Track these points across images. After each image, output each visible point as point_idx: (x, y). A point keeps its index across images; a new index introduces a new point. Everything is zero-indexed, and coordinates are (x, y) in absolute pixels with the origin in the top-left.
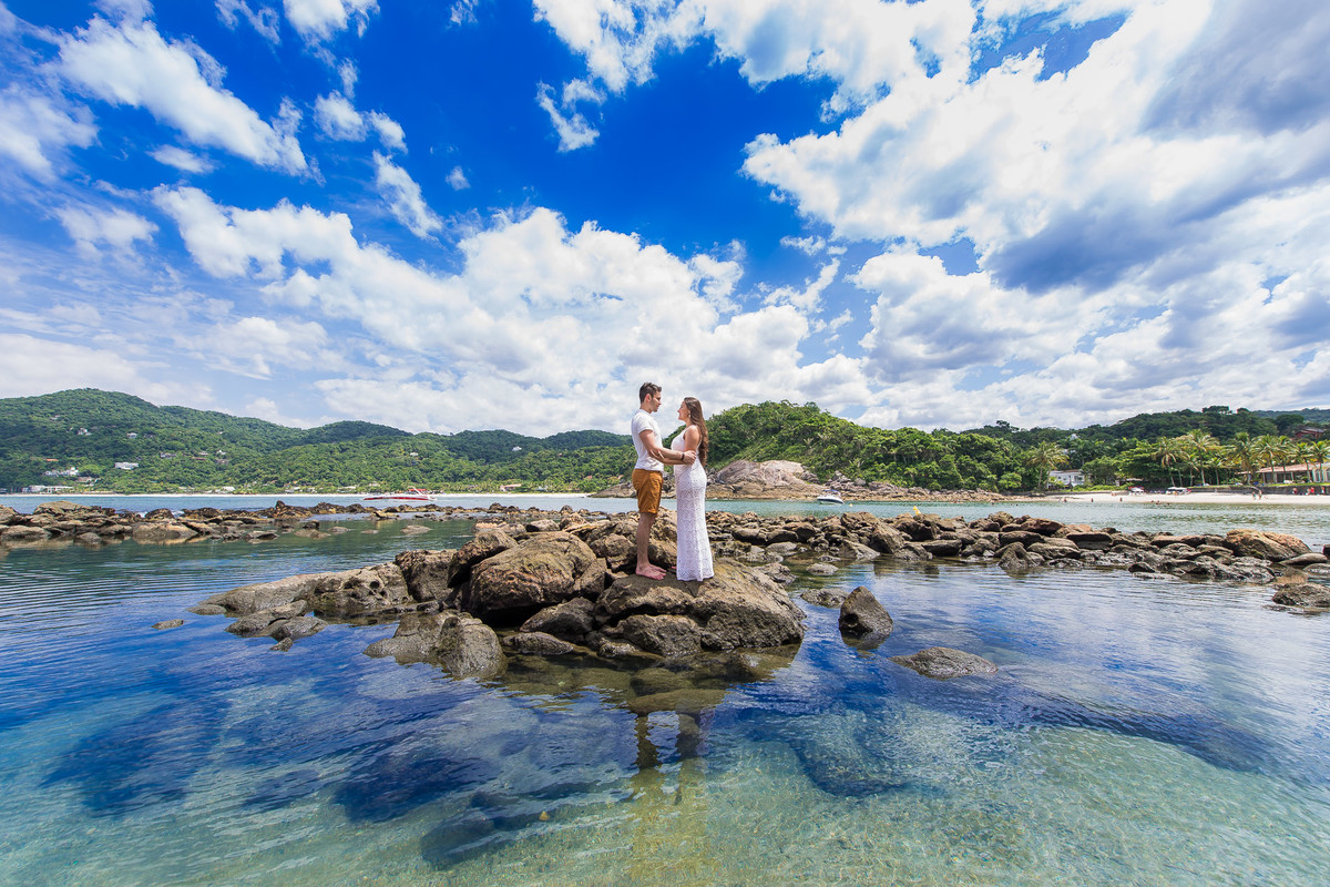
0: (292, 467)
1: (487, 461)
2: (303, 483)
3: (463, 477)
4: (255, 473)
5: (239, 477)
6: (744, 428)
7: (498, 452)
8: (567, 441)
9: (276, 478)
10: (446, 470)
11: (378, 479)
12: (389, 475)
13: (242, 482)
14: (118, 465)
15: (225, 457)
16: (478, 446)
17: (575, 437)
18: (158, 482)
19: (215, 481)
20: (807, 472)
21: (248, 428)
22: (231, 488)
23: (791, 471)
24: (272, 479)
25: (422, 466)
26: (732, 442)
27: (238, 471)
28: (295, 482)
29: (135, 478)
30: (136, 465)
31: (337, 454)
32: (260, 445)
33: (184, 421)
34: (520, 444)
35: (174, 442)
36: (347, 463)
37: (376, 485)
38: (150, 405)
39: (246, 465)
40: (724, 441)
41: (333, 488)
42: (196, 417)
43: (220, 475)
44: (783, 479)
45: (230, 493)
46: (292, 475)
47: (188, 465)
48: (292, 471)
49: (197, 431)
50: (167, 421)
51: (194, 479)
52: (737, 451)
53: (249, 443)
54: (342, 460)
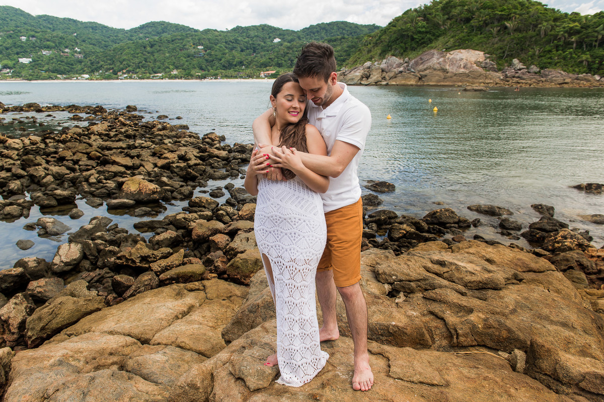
0: (121, 60)
1: (254, 52)
2: (128, 72)
3: (236, 66)
4: (99, 65)
5: (90, 67)
6: (440, 18)
7: (263, 44)
8: (318, 32)
9: (113, 68)
10: (223, 60)
11: (177, 68)
12: (184, 64)
13: (93, 71)
14: (21, 60)
15: (80, 53)
16: (247, 39)
17: (324, 29)
18: (46, 71)
19: (77, 71)
20: (488, 60)
21: (91, 30)
22: (87, 76)
23: (473, 59)
24: (110, 69)
25: (207, 57)
26: (427, 32)
27: (89, 63)
28: (124, 71)
29: (32, 69)
30: (31, 60)
31: (148, 49)
32: (100, 42)
33: (51, 26)
34: (280, 36)
35: (48, 43)
36: (156, 55)
37: (175, 72)
38: (29, 15)
39: (93, 58)
40: (420, 32)
41: (148, 75)
42: (58, 23)
43: (79, 67)
44: (464, 67)
45: (86, 79)
46: (122, 66)
47: (60, 59)
48: (121, 63)
49: (60, 34)
50: (42, 27)
51: (65, 69)
52: (431, 41)
53: (93, 42)
54: (152, 53)
